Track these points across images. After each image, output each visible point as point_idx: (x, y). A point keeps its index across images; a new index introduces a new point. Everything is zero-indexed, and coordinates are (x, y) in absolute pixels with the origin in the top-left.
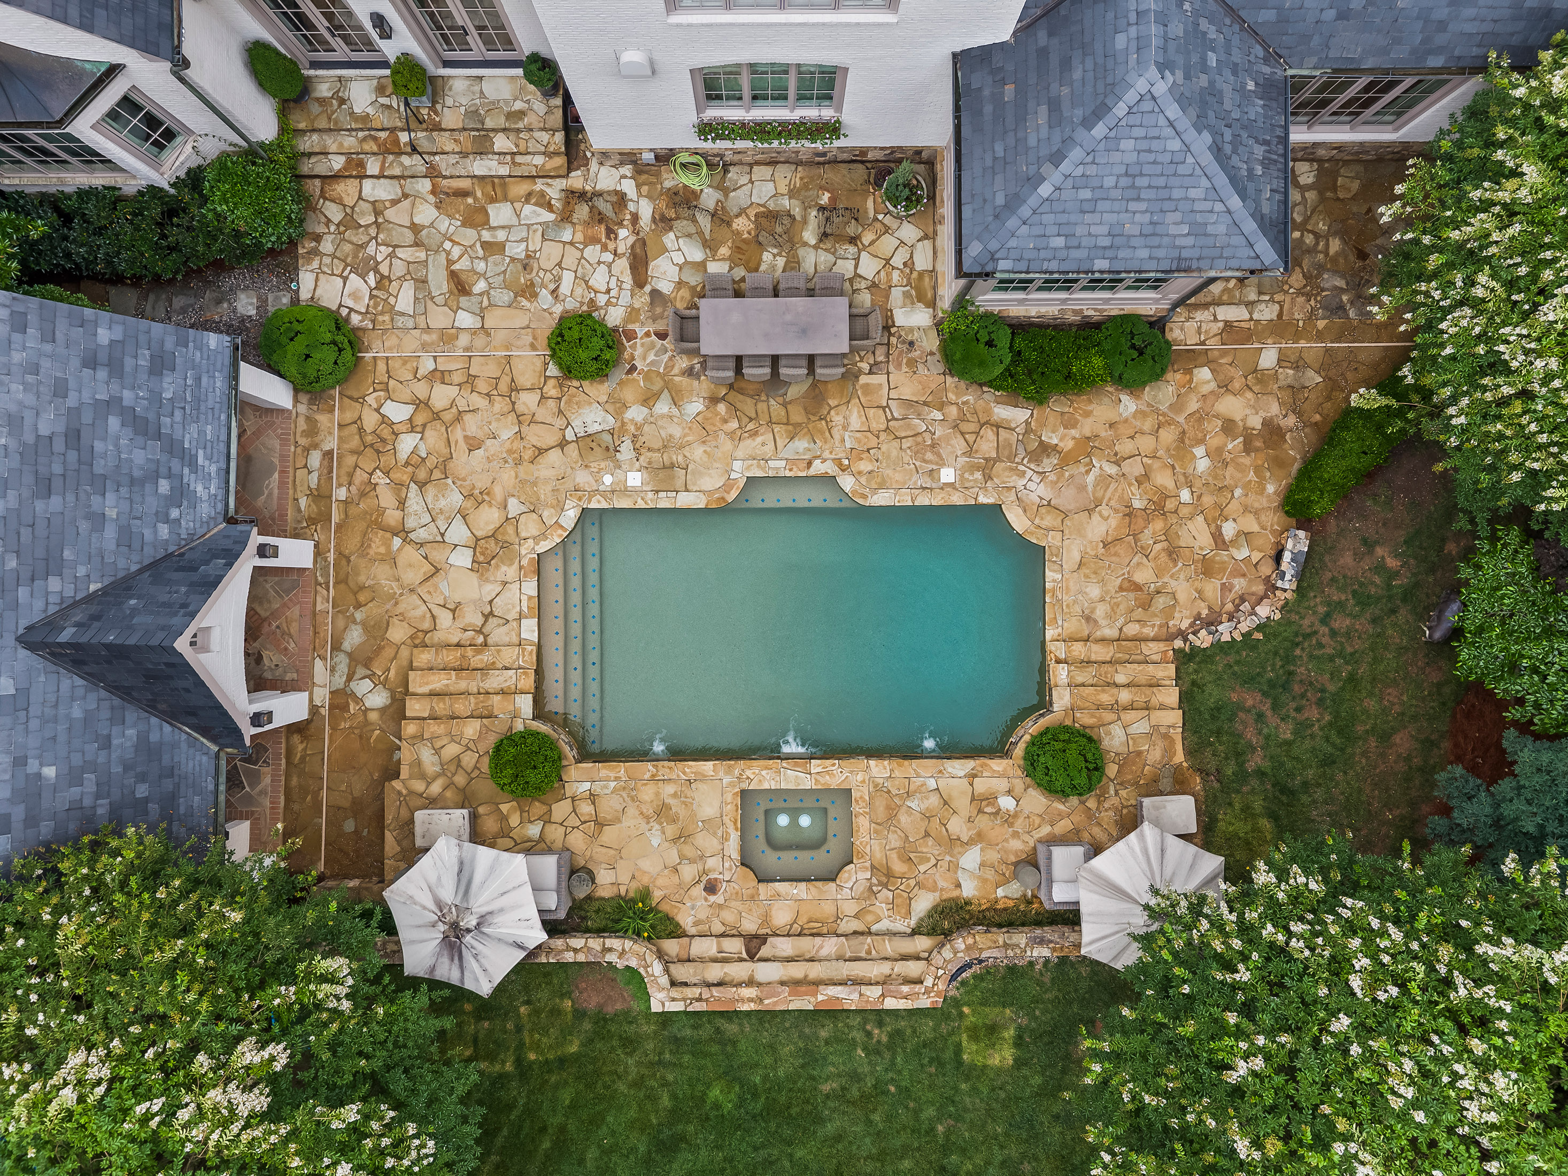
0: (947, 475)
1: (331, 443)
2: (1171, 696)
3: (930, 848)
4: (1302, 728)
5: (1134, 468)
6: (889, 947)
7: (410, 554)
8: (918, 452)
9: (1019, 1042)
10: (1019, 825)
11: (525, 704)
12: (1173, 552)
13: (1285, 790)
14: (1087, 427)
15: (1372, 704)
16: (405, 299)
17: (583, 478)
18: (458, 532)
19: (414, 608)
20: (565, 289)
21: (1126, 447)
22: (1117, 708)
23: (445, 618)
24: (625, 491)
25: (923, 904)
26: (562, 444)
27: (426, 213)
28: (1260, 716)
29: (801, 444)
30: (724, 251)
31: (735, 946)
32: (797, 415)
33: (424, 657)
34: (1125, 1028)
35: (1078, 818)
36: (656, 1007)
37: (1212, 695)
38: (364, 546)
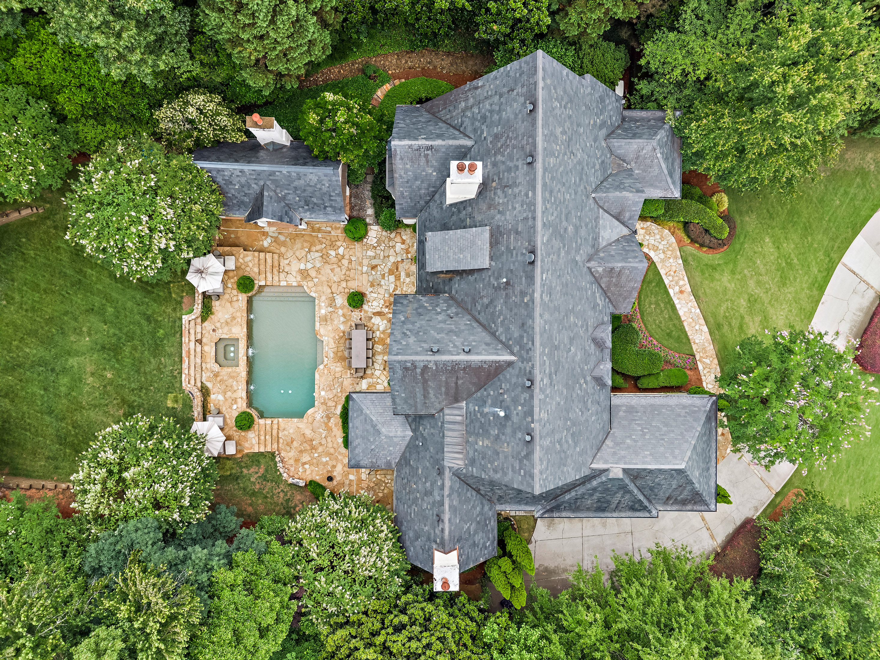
0: (323, 393)
1: (333, 233)
2: (262, 450)
3: (223, 387)
4: (254, 483)
5: (324, 442)
6: (198, 376)
7: (304, 253)
8: (329, 385)
9: (173, 408)
10: (229, 410)
11: (263, 283)
12: (301, 452)
13: (237, 478)
14: (335, 429)
15: (260, 501)
16: (370, 253)
17: (323, 298)
18: (309, 266)
19: (289, 254)
20: (373, 295)
21: (329, 439)
22: (259, 436)
23: (287, 262)
24: (320, 309)
25: (209, 385)
26: (332, 293)
27: (392, 259)
28: (257, 473)
29: (332, 355)
30: (382, 336)
31: (199, 337)
32: (339, 354)
33: (276, 256)
34: (175, 426)
35: (231, 425)
36: (183, 317)
37: (262, 461)
38: (306, 241)
